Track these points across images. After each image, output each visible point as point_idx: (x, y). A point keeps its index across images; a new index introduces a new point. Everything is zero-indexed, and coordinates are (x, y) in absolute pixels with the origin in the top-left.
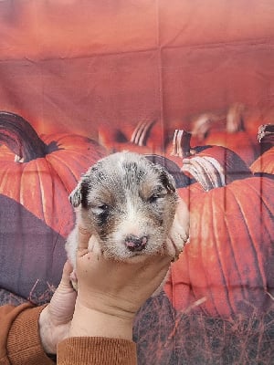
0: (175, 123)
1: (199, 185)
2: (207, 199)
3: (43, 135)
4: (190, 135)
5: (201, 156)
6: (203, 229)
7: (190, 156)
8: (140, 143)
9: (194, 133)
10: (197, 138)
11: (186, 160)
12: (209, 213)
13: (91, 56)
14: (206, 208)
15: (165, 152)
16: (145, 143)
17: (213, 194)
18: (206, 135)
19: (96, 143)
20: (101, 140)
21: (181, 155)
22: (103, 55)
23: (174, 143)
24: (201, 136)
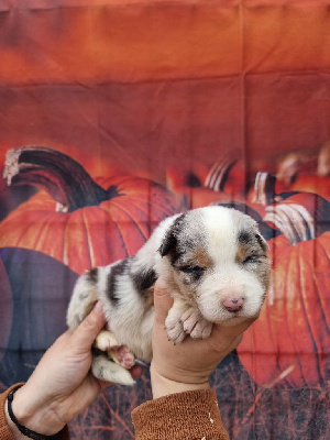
0: (258, 164)
1: (284, 238)
2: (294, 254)
3: (99, 178)
4: (275, 179)
5: (287, 203)
6: (289, 289)
7: (275, 203)
8: (216, 188)
9: (279, 176)
10: (282, 182)
11: (271, 208)
12: (295, 269)
13: (159, 81)
14: (292, 265)
15: (246, 199)
16: (222, 187)
17: (301, 248)
18: (294, 179)
19: (163, 188)
20: (170, 184)
21: (263, 202)
22: (174, 80)
23: (256, 188)
24: (288, 180)
